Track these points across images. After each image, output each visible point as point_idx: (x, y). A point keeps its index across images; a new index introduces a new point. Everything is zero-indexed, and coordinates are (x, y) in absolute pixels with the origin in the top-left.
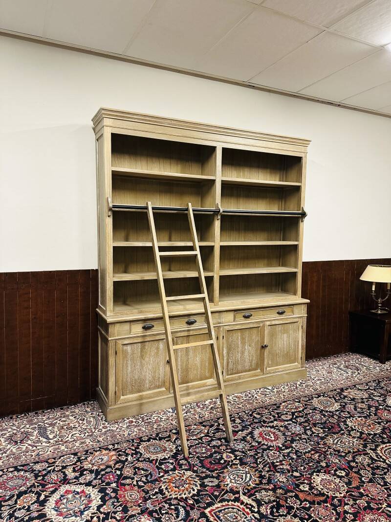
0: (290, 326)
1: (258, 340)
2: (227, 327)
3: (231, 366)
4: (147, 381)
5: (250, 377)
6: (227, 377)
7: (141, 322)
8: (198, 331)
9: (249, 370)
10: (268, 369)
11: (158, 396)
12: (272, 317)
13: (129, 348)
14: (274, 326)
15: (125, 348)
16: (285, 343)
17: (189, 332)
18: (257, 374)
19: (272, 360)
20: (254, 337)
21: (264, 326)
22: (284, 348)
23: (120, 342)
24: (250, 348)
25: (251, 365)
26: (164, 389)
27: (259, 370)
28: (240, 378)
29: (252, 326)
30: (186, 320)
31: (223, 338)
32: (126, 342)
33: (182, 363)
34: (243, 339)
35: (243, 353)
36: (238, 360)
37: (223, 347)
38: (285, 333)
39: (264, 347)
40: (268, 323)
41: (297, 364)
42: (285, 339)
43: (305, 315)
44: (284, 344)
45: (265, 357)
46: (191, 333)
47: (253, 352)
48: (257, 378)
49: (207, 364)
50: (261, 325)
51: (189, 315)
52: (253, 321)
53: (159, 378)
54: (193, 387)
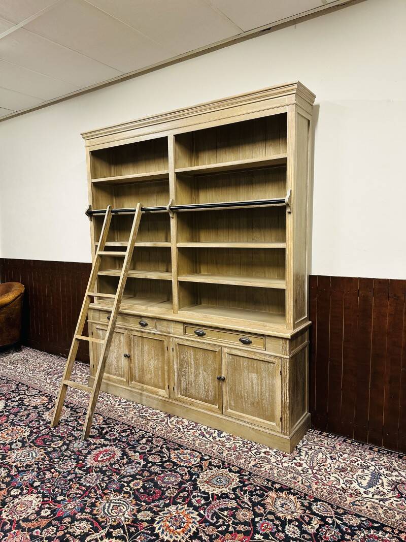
0: (262, 365)
1: (215, 368)
2: (178, 340)
3: (184, 385)
4: (113, 366)
5: (204, 409)
6: (179, 396)
7: (106, 313)
8: (149, 335)
9: (205, 401)
10: (229, 410)
11: (120, 384)
12: (232, 344)
13: (101, 332)
14: (238, 358)
15: (99, 331)
16: (255, 387)
17: (142, 333)
18: (213, 410)
19: (236, 402)
20: (209, 362)
21: (220, 352)
22: (253, 393)
23: (94, 325)
24: (205, 373)
25: (207, 396)
26: (125, 380)
27: (217, 407)
28: (192, 404)
29: (205, 347)
30: (139, 320)
31: (173, 351)
32: (98, 327)
33: (139, 361)
34: (196, 359)
35: (196, 376)
36: (191, 383)
37: (173, 361)
38: (254, 372)
39: (221, 380)
40: (226, 350)
41: (274, 424)
42: (255, 382)
43: (285, 357)
44: (253, 387)
45: (224, 393)
46: (144, 335)
47: (209, 380)
48: (213, 414)
49: (160, 373)
50: (217, 349)
51: (141, 317)
52: (206, 341)
53: (122, 368)
54: (147, 390)
